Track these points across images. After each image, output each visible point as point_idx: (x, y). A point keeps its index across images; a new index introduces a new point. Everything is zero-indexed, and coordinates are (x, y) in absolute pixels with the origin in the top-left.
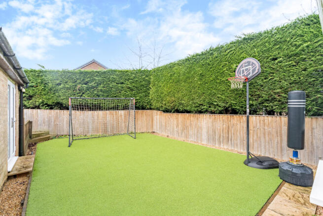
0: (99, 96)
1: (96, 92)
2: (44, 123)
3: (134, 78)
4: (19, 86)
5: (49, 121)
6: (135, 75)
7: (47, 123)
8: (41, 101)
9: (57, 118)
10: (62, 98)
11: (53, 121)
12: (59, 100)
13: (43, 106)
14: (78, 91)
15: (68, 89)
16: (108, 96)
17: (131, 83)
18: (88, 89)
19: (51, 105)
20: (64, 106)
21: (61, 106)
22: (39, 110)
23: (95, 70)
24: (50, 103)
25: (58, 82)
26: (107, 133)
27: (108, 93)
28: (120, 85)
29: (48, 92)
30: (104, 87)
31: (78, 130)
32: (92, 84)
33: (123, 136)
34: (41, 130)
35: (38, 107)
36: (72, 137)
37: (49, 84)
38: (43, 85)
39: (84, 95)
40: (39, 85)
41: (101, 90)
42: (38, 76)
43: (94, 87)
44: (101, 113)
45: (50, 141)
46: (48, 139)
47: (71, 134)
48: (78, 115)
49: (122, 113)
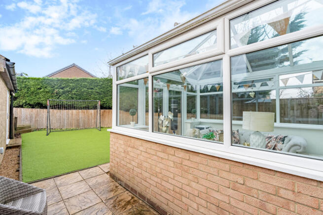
0: (73, 98)
1: (70, 95)
2: (27, 119)
3: (102, 84)
4: (11, 91)
5: (31, 117)
6: (103, 82)
7: (29, 119)
8: (24, 101)
9: (37, 115)
10: (42, 99)
11: (34, 117)
12: (40, 101)
13: (25, 105)
14: (55, 94)
15: (47, 92)
16: (80, 98)
17: (99, 88)
18: (64, 93)
19: (33, 105)
20: (44, 105)
21: (41, 106)
22: (22, 109)
23: (70, 78)
24: (32, 103)
25: (39, 87)
26: (79, 127)
27: (80, 96)
28: (90, 90)
29: (30, 95)
30: (77, 91)
31: (55, 124)
32: (68, 89)
33: (93, 130)
34: (24, 124)
35: (22, 106)
36: (49, 130)
37: (32, 89)
38: (26, 89)
39: (60, 97)
40: (23, 89)
41: (75, 94)
42: (23, 82)
43: (69, 91)
44: (74, 111)
45: (32, 133)
46: (30, 131)
47: (49, 128)
48: (56, 113)
49: (92, 111)
